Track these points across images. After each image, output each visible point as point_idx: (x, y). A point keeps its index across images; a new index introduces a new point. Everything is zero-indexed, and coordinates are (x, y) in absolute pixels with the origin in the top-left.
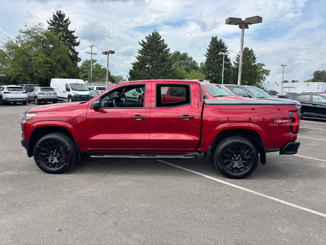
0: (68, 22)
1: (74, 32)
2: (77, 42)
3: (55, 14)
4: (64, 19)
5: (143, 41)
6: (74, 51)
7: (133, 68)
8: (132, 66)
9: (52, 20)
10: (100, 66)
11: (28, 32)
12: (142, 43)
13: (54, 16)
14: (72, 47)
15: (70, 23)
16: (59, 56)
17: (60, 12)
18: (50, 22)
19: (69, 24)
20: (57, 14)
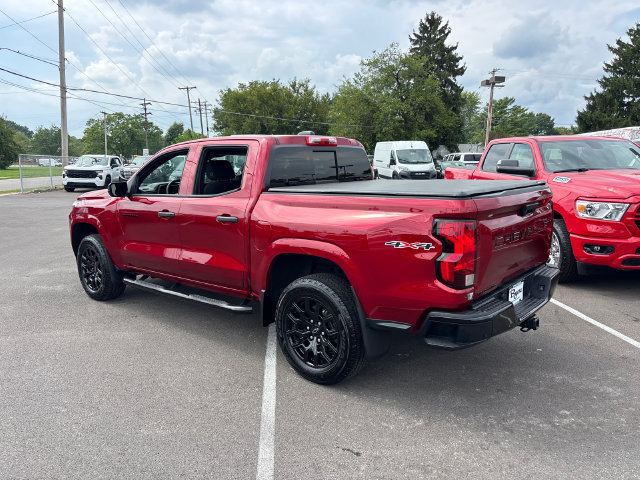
0: (446, 32)
1: (456, 48)
2: (459, 67)
3: (424, 21)
4: (440, 27)
5: (619, 42)
6: (454, 86)
7: (589, 106)
8: (586, 103)
9: (418, 33)
10: (523, 110)
11: (374, 64)
12: (617, 46)
13: (422, 24)
14: (451, 78)
15: (449, 32)
16: (421, 98)
17: (433, 16)
18: (414, 38)
19: (447, 35)
20: (428, 20)
